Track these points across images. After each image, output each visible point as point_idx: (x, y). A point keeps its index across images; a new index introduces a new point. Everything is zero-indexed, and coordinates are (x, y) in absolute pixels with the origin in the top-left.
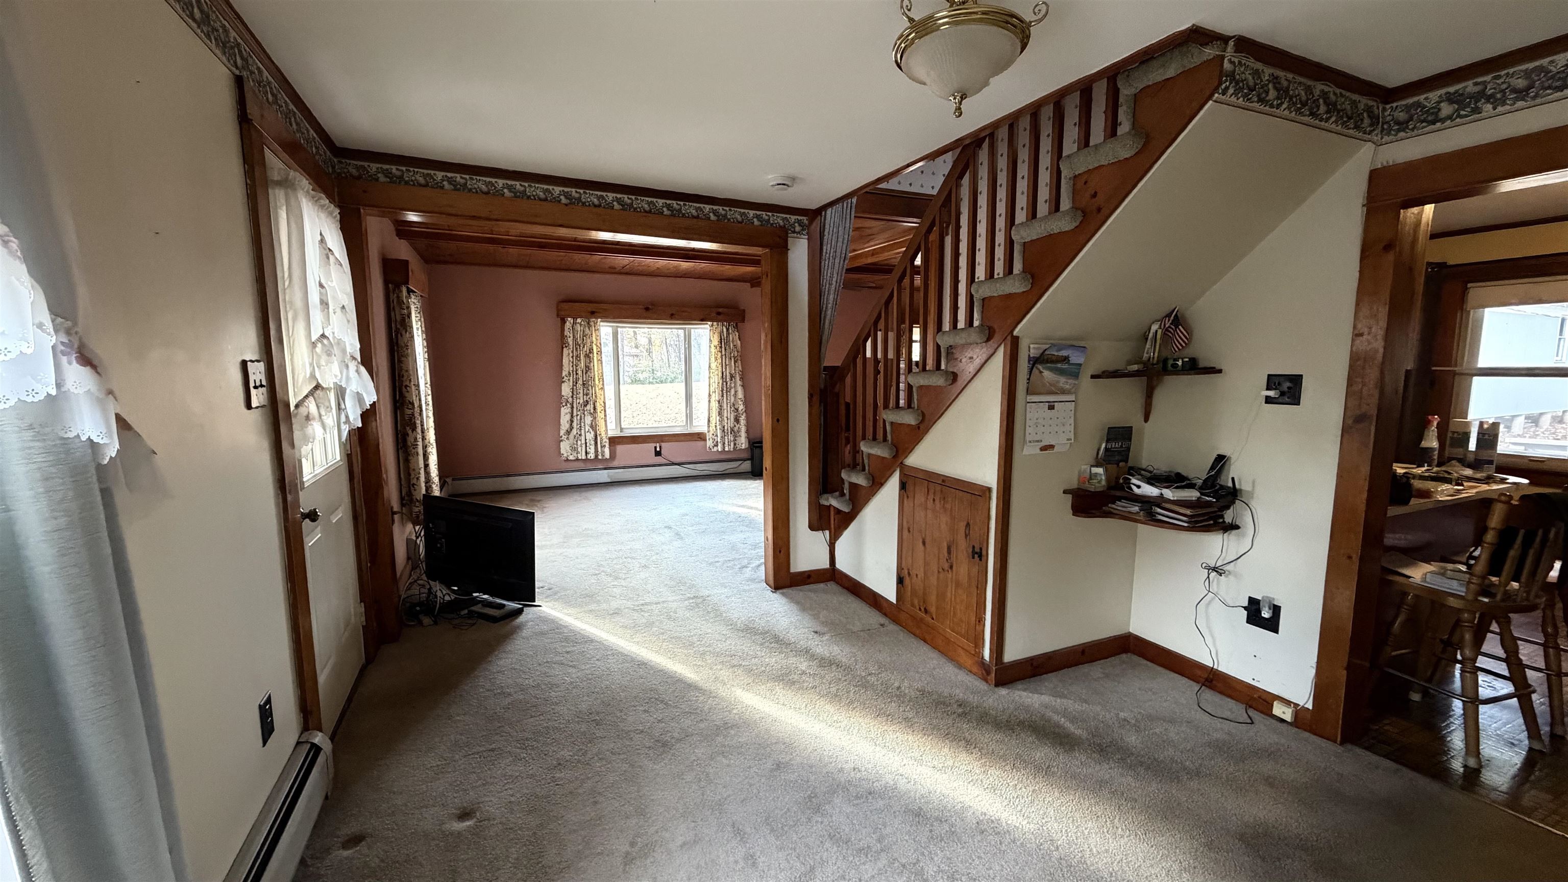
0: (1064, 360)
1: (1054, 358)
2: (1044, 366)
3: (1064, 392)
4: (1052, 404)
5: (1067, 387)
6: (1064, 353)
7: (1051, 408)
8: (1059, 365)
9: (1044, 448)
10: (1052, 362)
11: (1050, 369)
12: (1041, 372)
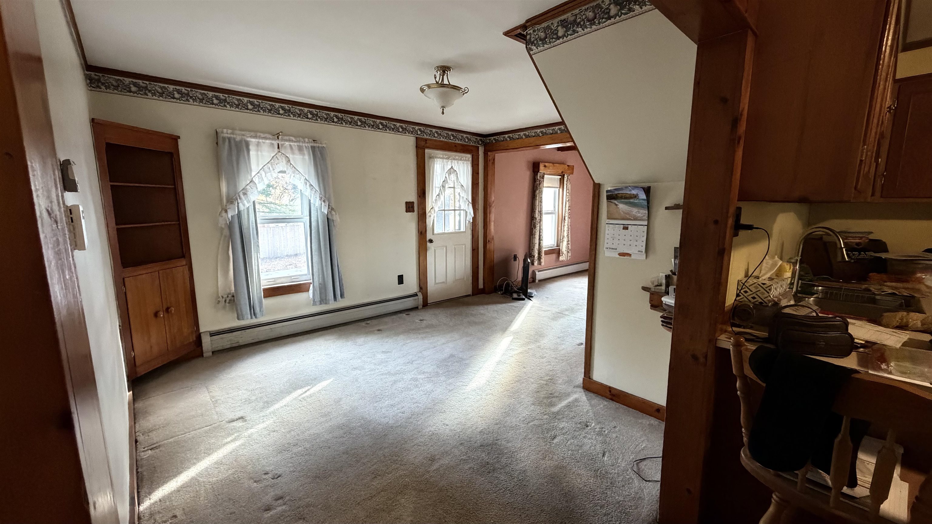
0: (636, 197)
1: (628, 196)
2: (619, 201)
3: (636, 219)
4: (627, 226)
5: (639, 215)
6: (634, 192)
7: (626, 228)
8: (632, 200)
9: (622, 254)
10: (626, 198)
11: (626, 203)
12: (617, 205)
